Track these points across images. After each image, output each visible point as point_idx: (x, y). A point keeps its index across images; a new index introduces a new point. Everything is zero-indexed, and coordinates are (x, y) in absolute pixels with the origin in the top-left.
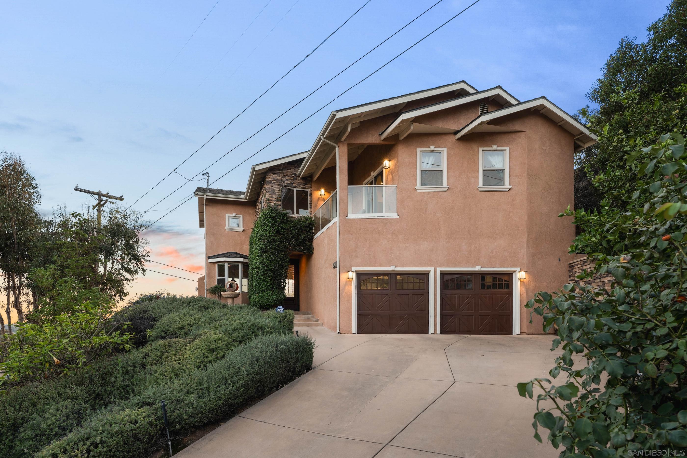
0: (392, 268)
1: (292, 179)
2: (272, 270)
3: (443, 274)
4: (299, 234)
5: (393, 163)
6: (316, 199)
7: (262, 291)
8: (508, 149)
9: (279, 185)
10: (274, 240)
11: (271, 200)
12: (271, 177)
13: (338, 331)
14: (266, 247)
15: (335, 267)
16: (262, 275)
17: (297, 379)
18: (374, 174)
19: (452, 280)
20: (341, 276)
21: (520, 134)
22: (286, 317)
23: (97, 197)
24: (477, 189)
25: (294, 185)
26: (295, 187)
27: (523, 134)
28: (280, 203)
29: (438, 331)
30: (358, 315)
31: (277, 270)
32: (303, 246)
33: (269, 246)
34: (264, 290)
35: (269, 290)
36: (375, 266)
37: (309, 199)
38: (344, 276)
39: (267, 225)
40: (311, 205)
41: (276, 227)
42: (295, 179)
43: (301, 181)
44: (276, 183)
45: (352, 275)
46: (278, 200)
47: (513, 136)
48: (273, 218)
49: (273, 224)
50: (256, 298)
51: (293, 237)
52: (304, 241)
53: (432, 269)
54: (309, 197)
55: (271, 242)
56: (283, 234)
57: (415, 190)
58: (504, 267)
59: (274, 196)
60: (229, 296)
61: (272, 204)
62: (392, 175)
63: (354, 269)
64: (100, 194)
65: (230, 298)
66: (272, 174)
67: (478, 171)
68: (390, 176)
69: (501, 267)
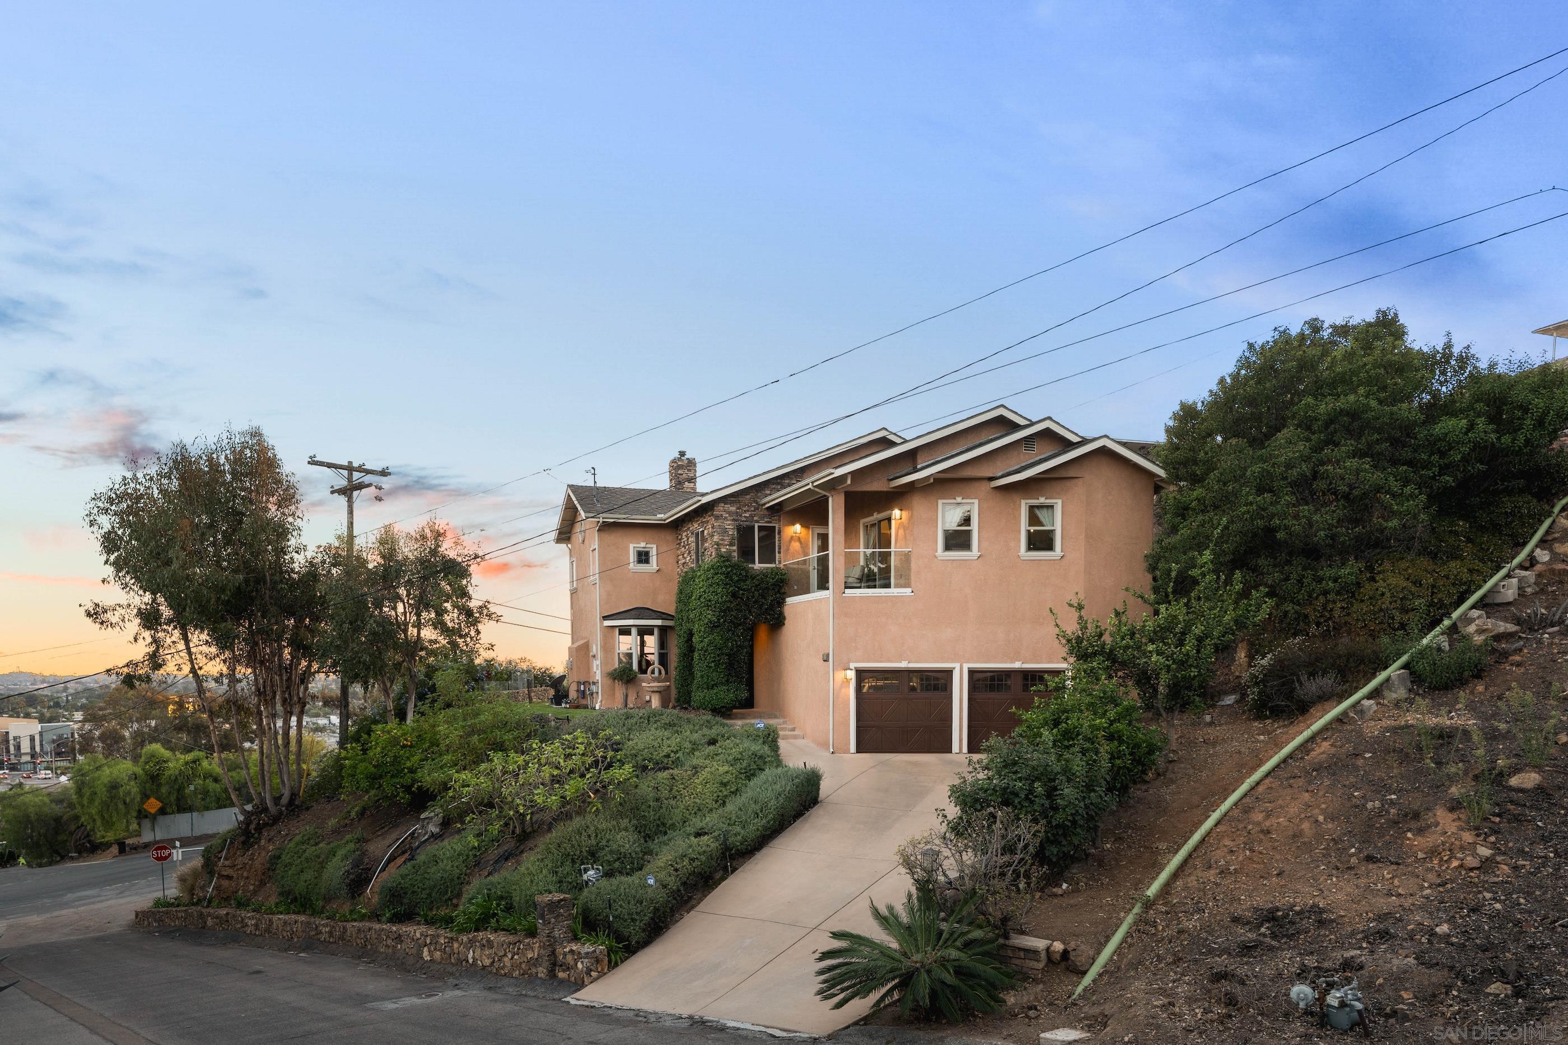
0: (903, 665)
1: (753, 509)
2: (727, 655)
3: (972, 672)
4: (763, 597)
5: (905, 514)
6: (788, 539)
7: (713, 685)
8: (1059, 502)
9: (734, 520)
10: (729, 609)
11: (722, 544)
12: (722, 508)
13: (832, 750)
14: (719, 620)
15: (826, 660)
16: (713, 662)
17: (807, 814)
18: (876, 516)
19: (985, 679)
20: (835, 675)
21: (1076, 480)
22: (769, 735)
23: (345, 473)
24: (1019, 557)
25: (755, 518)
26: (757, 522)
27: (1080, 482)
28: (735, 548)
29: (965, 749)
30: (858, 727)
31: (734, 654)
32: (769, 614)
33: (722, 618)
34: (715, 685)
35: (722, 683)
36: (881, 662)
37: (777, 539)
38: (840, 675)
39: (718, 585)
40: (780, 548)
41: (731, 589)
42: (756, 509)
43: (766, 512)
44: (729, 518)
45: (851, 675)
46: (731, 544)
47: (1068, 483)
48: (727, 575)
49: (727, 584)
50: (705, 696)
51: (756, 602)
52: (771, 607)
53: (957, 666)
54: (777, 536)
55: (724, 611)
56: (741, 598)
57: (936, 557)
58: (1053, 663)
59: (726, 538)
60: (655, 689)
61: (723, 550)
62: (904, 531)
63: (852, 665)
64: (350, 468)
65: (657, 692)
66: (723, 505)
67: (1020, 531)
68: (901, 532)
69: (1049, 662)
